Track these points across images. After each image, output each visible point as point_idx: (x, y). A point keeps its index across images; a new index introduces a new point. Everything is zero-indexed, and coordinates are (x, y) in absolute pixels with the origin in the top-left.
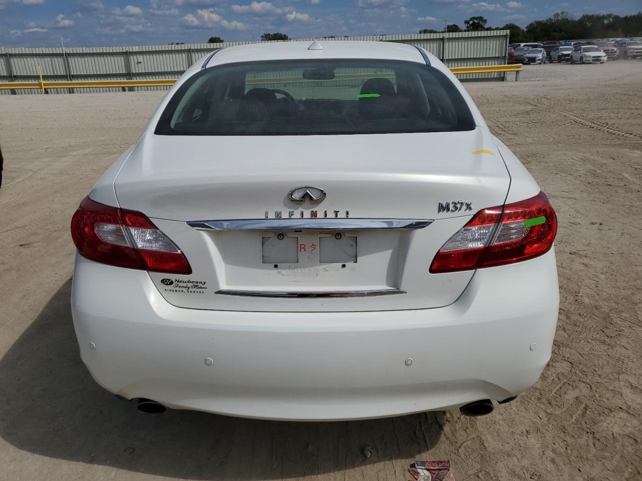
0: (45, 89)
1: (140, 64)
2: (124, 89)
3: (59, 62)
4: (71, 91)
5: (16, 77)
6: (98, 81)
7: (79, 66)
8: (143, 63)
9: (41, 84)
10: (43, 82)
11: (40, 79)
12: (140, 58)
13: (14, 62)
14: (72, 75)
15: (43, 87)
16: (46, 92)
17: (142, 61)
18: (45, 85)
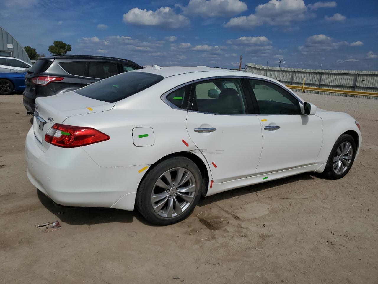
0: (304, 90)
1: (363, 82)
2: (346, 95)
3: (317, 77)
4: (318, 93)
5: (294, 83)
6: (334, 89)
7: (326, 80)
8: (365, 82)
9: (302, 87)
10: (304, 86)
11: (303, 85)
12: (365, 78)
13: (296, 75)
14: (321, 84)
15: (303, 89)
16: (304, 92)
17: (366, 80)
18: (304, 88)
